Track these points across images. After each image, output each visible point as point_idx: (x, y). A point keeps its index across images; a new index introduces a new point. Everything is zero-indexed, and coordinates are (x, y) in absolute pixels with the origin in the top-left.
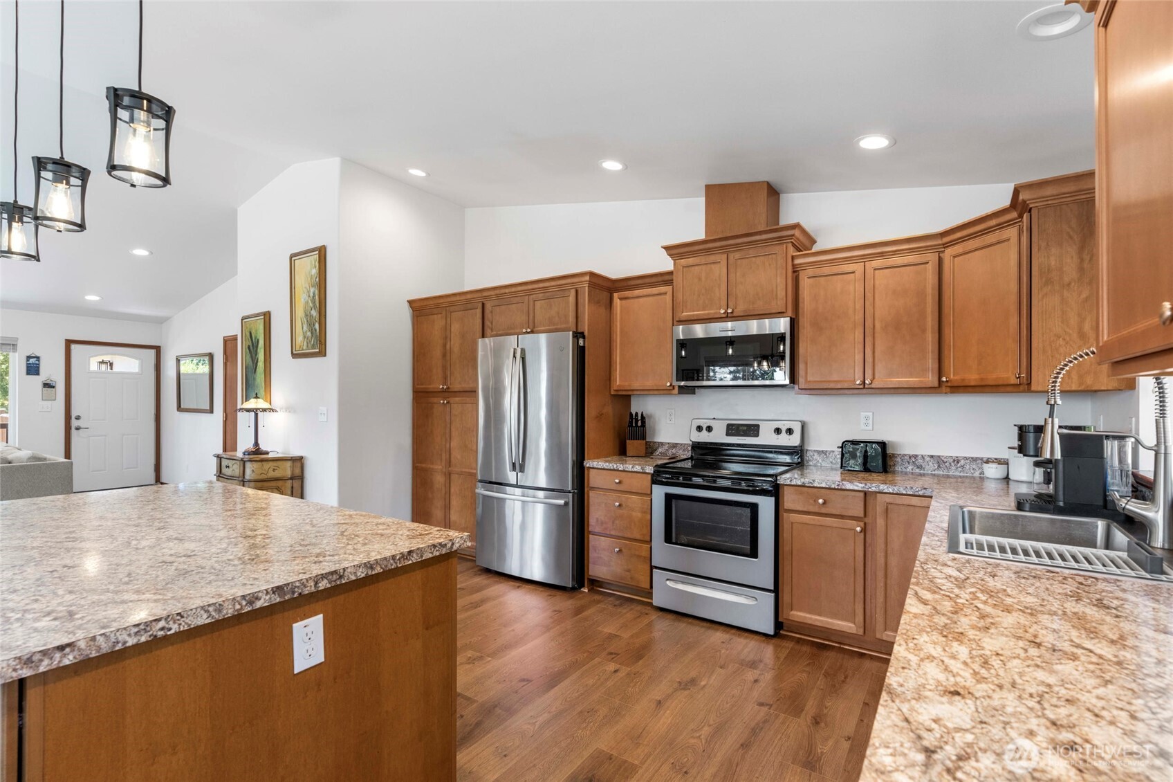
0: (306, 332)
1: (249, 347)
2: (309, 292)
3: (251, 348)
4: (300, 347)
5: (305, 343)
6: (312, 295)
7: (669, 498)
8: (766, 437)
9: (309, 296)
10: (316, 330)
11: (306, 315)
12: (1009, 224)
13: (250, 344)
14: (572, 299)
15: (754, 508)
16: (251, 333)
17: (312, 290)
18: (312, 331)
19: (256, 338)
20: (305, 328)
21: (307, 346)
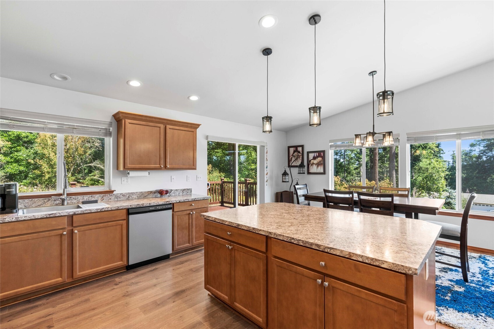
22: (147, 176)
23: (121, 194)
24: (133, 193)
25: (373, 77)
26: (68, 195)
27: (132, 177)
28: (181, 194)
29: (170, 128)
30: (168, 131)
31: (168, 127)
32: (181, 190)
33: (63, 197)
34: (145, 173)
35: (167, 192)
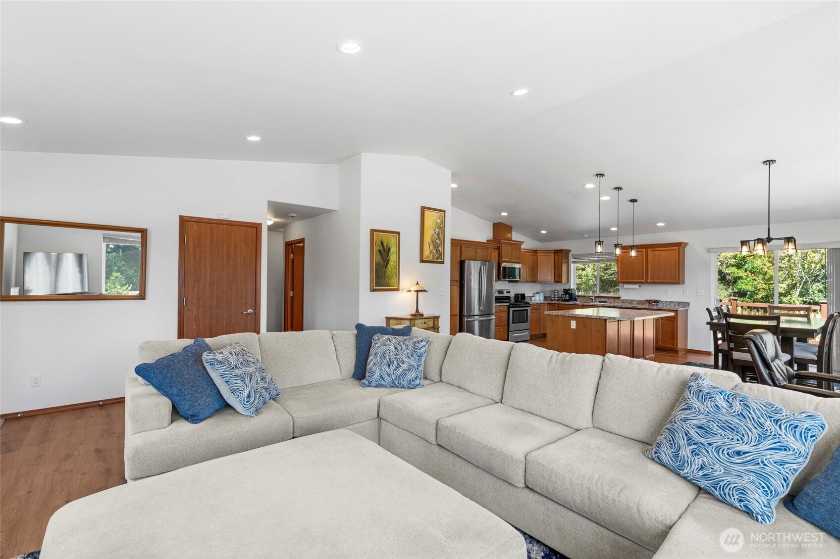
0: (432, 250)
1: (380, 251)
2: (435, 230)
3: (382, 252)
4: (427, 257)
5: (431, 256)
6: (437, 232)
7: (513, 311)
8: (506, 294)
9: (435, 232)
10: (439, 250)
11: (433, 242)
12: (552, 253)
13: (381, 249)
14: (489, 251)
15: (527, 310)
16: (382, 243)
17: (437, 230)
18: (438, 251)
19: (387, 246)
20: (431, 248)
21: (433, 257)
22: (637, 289)
23: (625, 300)
24: (633, 300)
25: (770, 167)
26: (595, 297)
27: (626, 288)
28: (677, 306)
29: (651, 251)
30: (650, 253)
31: (649, 250)
32: (677, 302)
33: (591, 297)
34: (637, 286)
35: (656, 302)
